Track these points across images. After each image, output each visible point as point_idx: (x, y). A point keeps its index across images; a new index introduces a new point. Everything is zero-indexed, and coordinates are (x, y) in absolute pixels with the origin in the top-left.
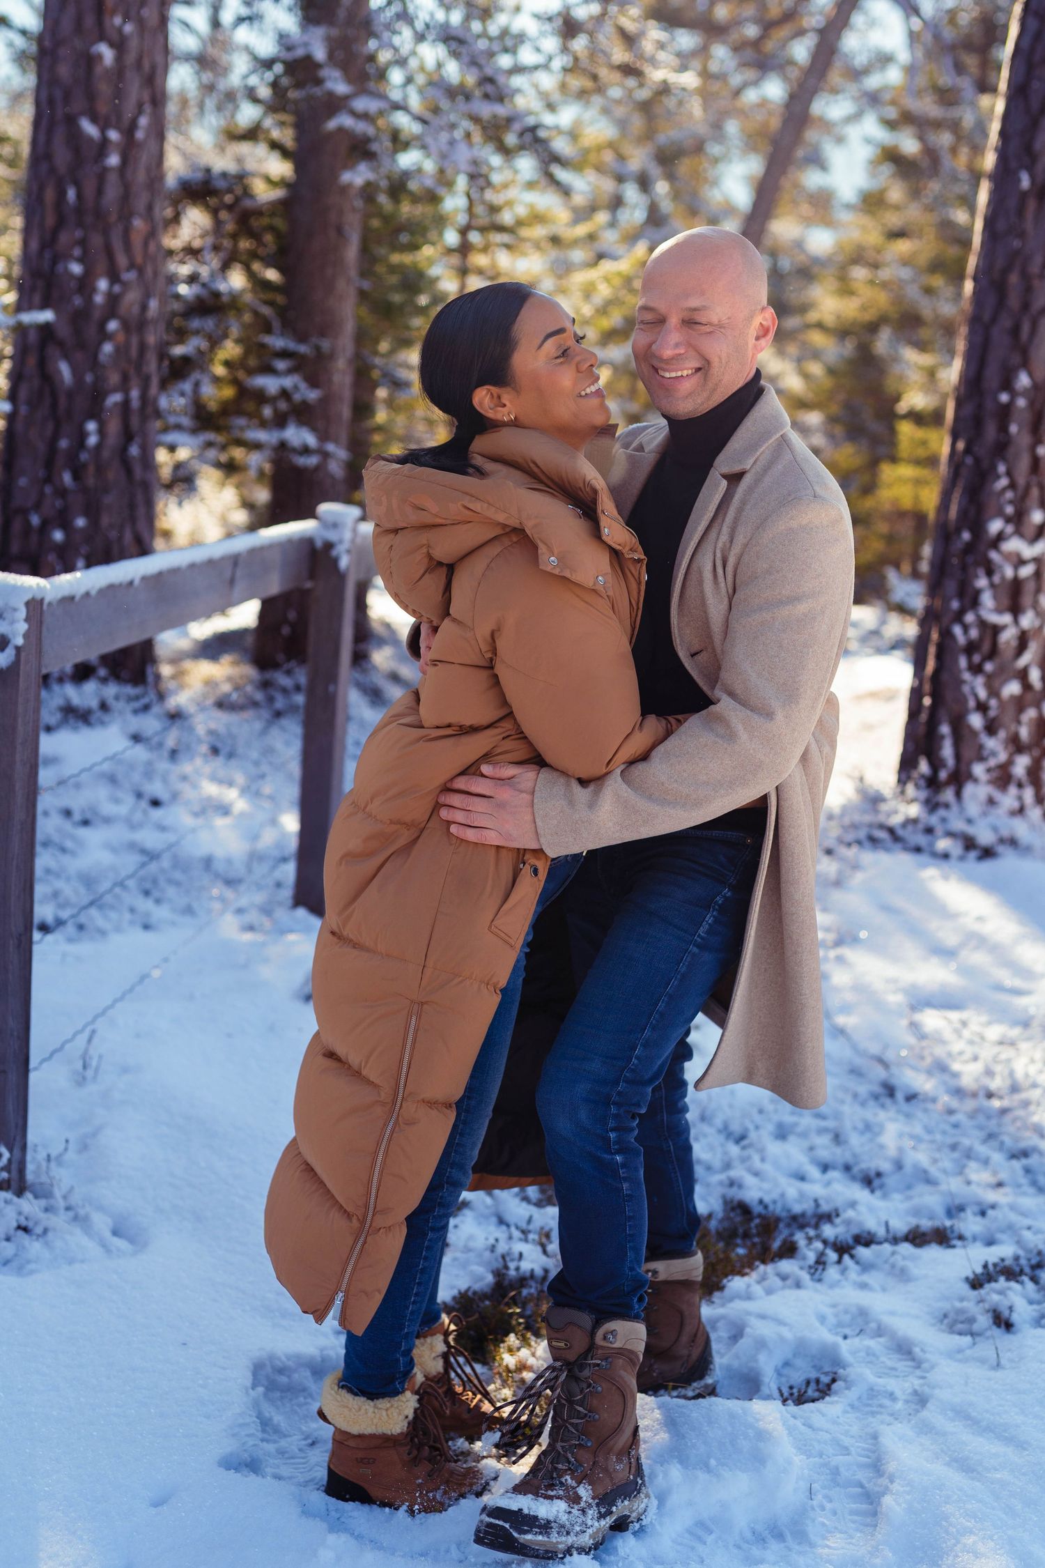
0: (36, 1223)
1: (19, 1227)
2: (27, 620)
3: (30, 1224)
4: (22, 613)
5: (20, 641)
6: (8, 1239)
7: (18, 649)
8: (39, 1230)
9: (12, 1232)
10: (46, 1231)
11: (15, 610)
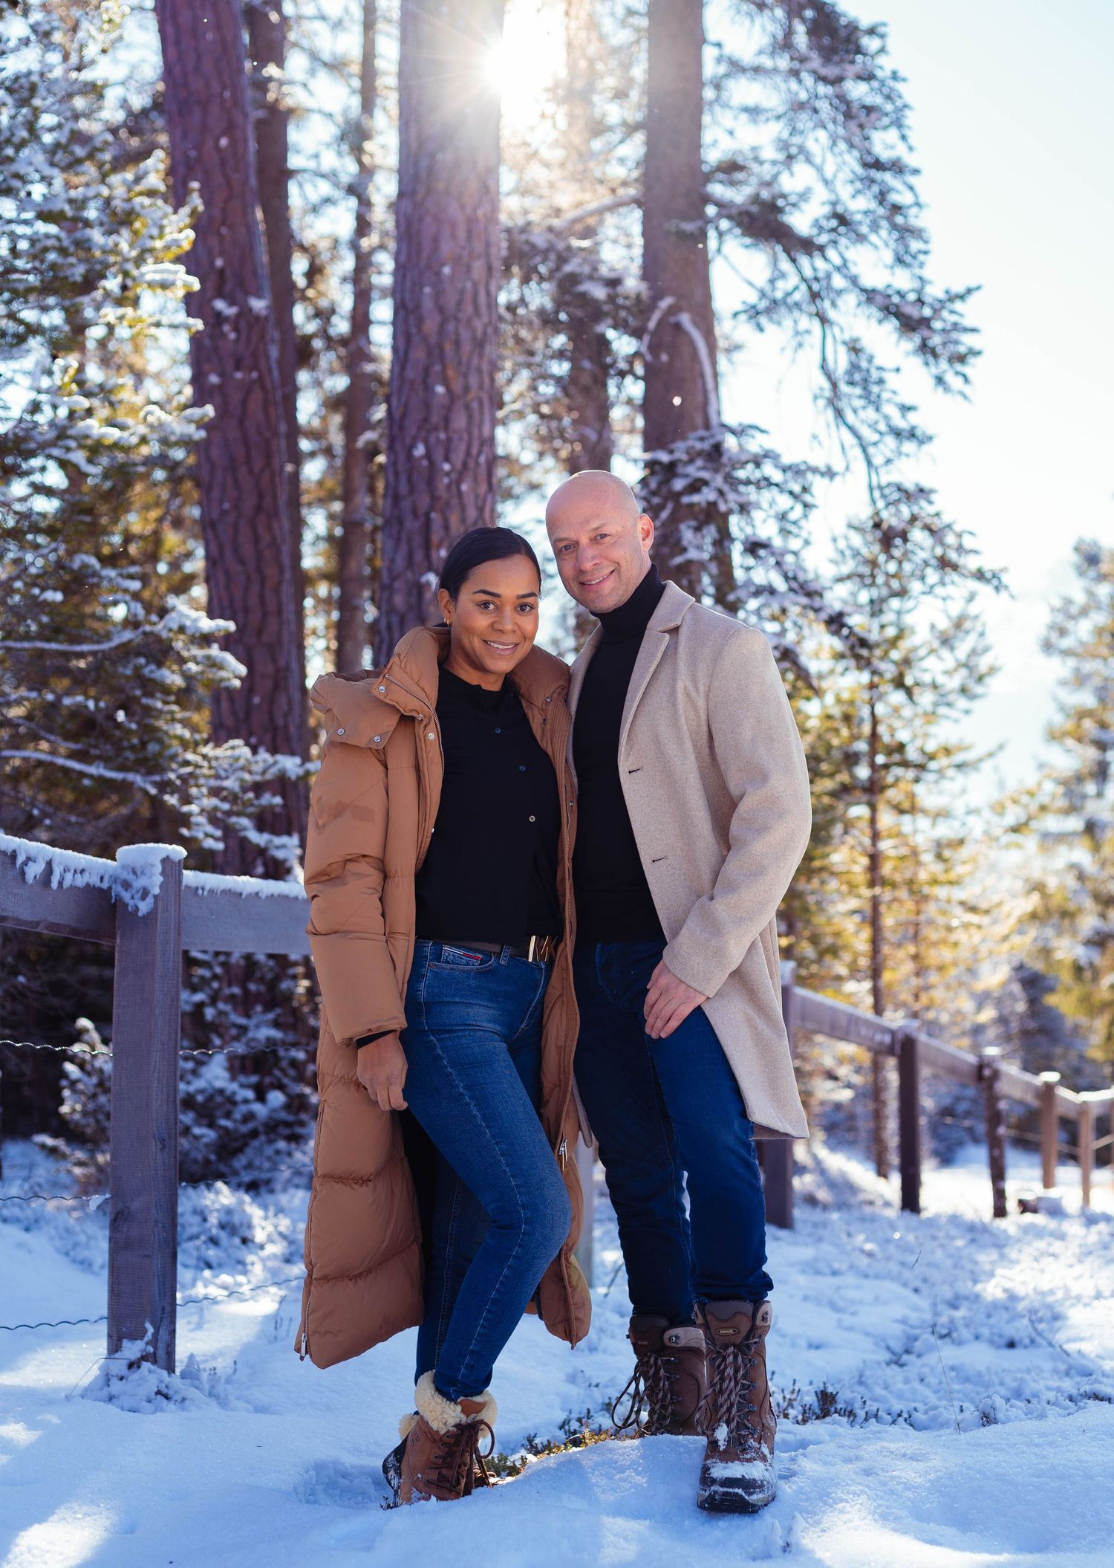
0: (176, 1392)
1: (158, 1393)
2: (163, 873)
3: (170, 1393)
4: (159, 868)
5: (156, 891)
6: (149, 1401)
7: (156, 897)
8: (178, 1397)
9: (153, 1395)
10: (184, 1399)
11: (153, 866)
